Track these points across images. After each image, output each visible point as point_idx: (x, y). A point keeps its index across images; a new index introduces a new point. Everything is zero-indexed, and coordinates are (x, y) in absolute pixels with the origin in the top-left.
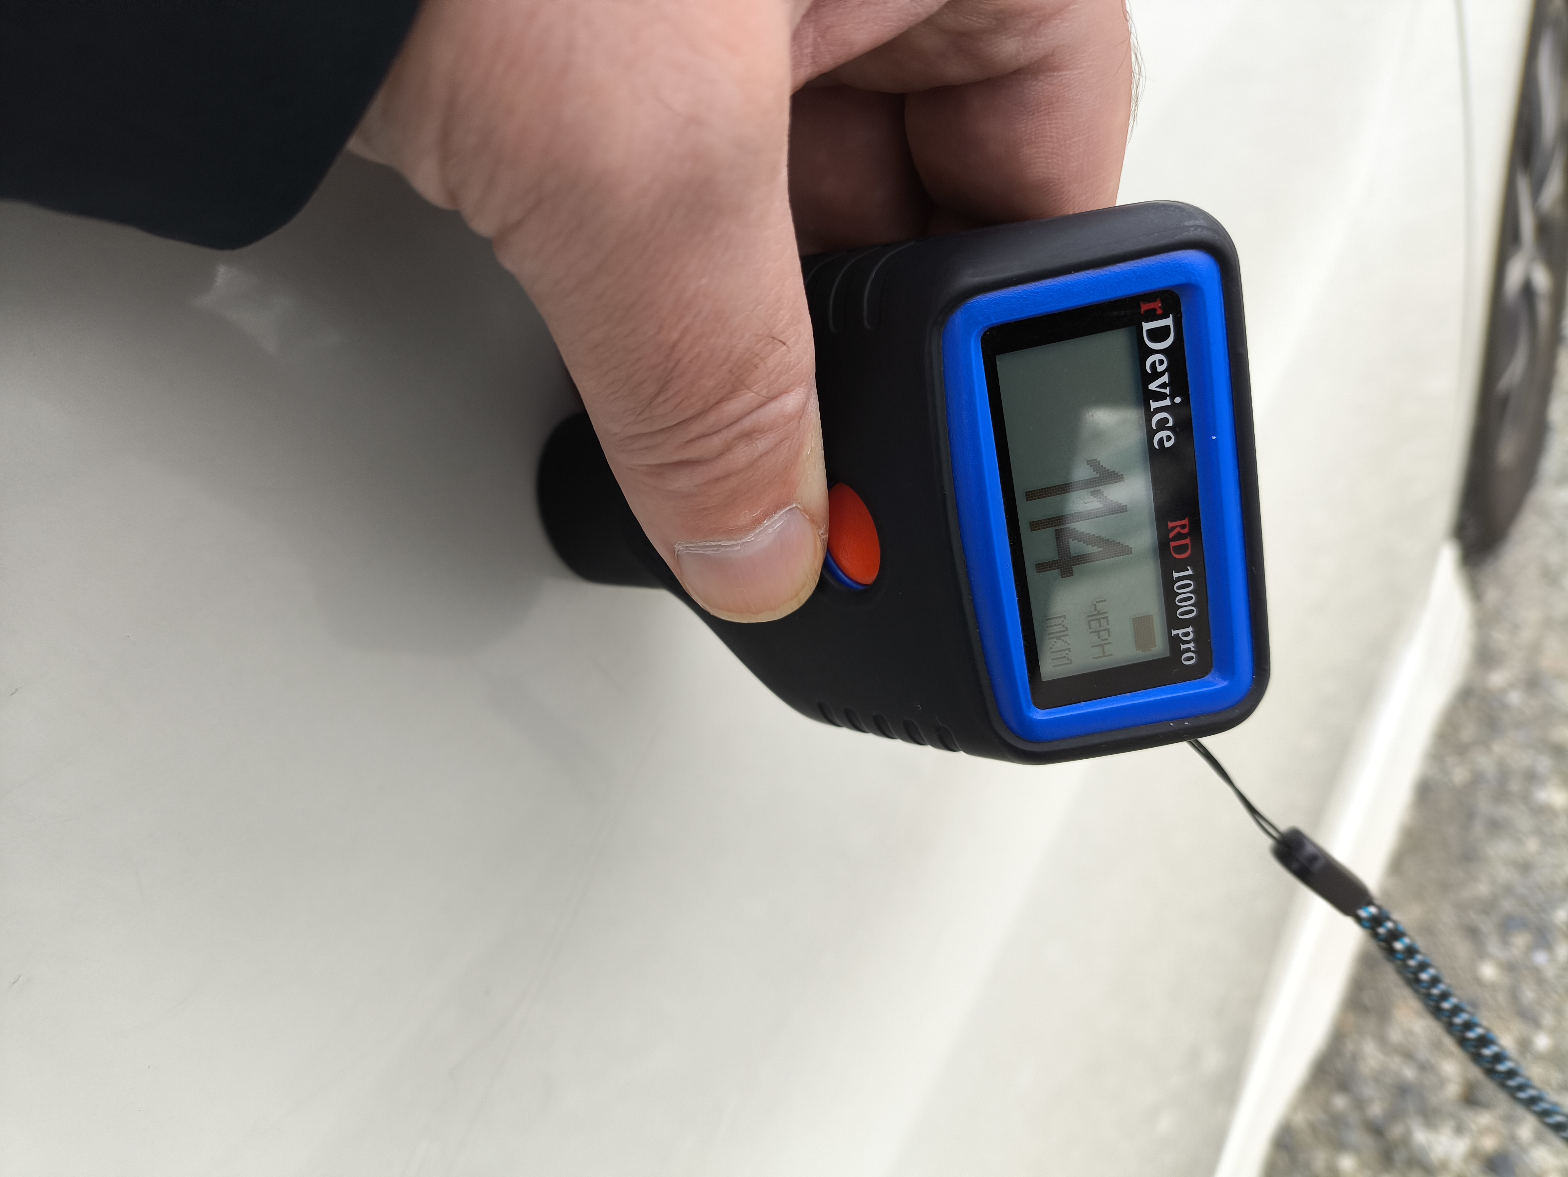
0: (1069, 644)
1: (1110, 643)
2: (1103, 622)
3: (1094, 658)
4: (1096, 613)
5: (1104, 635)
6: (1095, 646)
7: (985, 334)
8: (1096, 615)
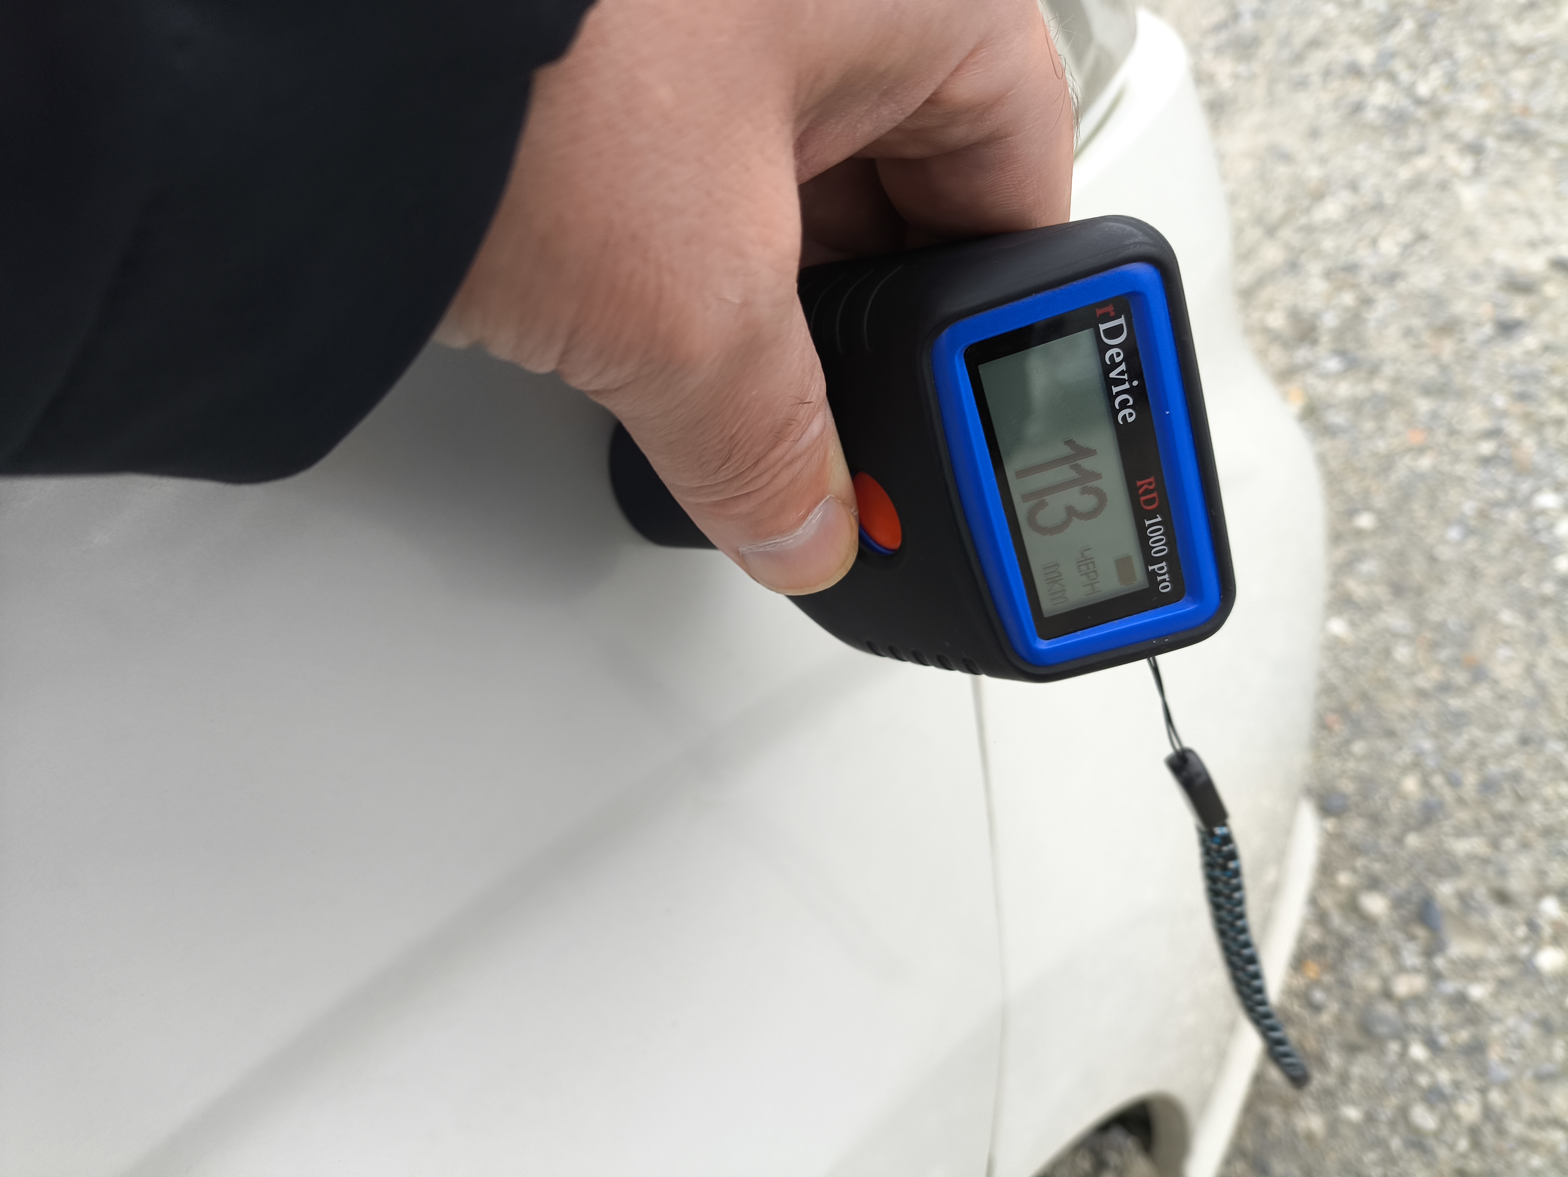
0: (1064, 586)
1: (1098, 582)
2: (1091, 566)
3: (1086, 595)
4: (1083, 559)
5: (1093, 575)
6: (1086, 586)
7: (966, 350)
8: (1084, 561)
